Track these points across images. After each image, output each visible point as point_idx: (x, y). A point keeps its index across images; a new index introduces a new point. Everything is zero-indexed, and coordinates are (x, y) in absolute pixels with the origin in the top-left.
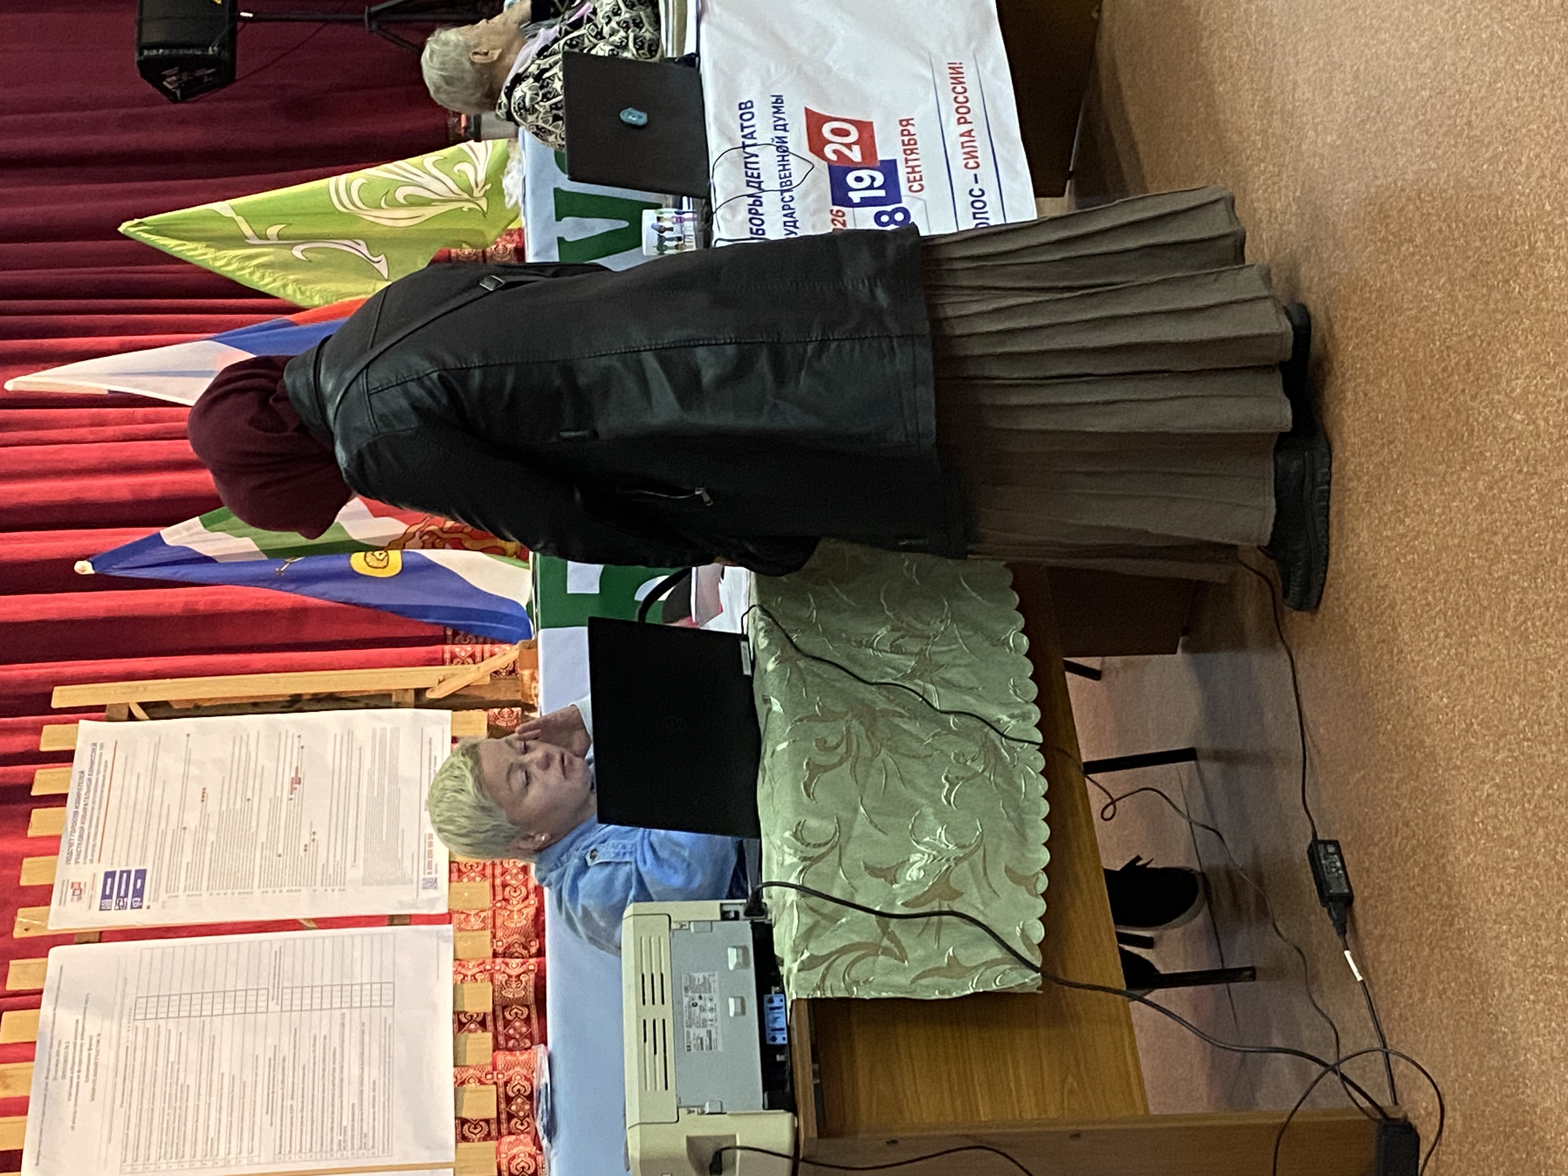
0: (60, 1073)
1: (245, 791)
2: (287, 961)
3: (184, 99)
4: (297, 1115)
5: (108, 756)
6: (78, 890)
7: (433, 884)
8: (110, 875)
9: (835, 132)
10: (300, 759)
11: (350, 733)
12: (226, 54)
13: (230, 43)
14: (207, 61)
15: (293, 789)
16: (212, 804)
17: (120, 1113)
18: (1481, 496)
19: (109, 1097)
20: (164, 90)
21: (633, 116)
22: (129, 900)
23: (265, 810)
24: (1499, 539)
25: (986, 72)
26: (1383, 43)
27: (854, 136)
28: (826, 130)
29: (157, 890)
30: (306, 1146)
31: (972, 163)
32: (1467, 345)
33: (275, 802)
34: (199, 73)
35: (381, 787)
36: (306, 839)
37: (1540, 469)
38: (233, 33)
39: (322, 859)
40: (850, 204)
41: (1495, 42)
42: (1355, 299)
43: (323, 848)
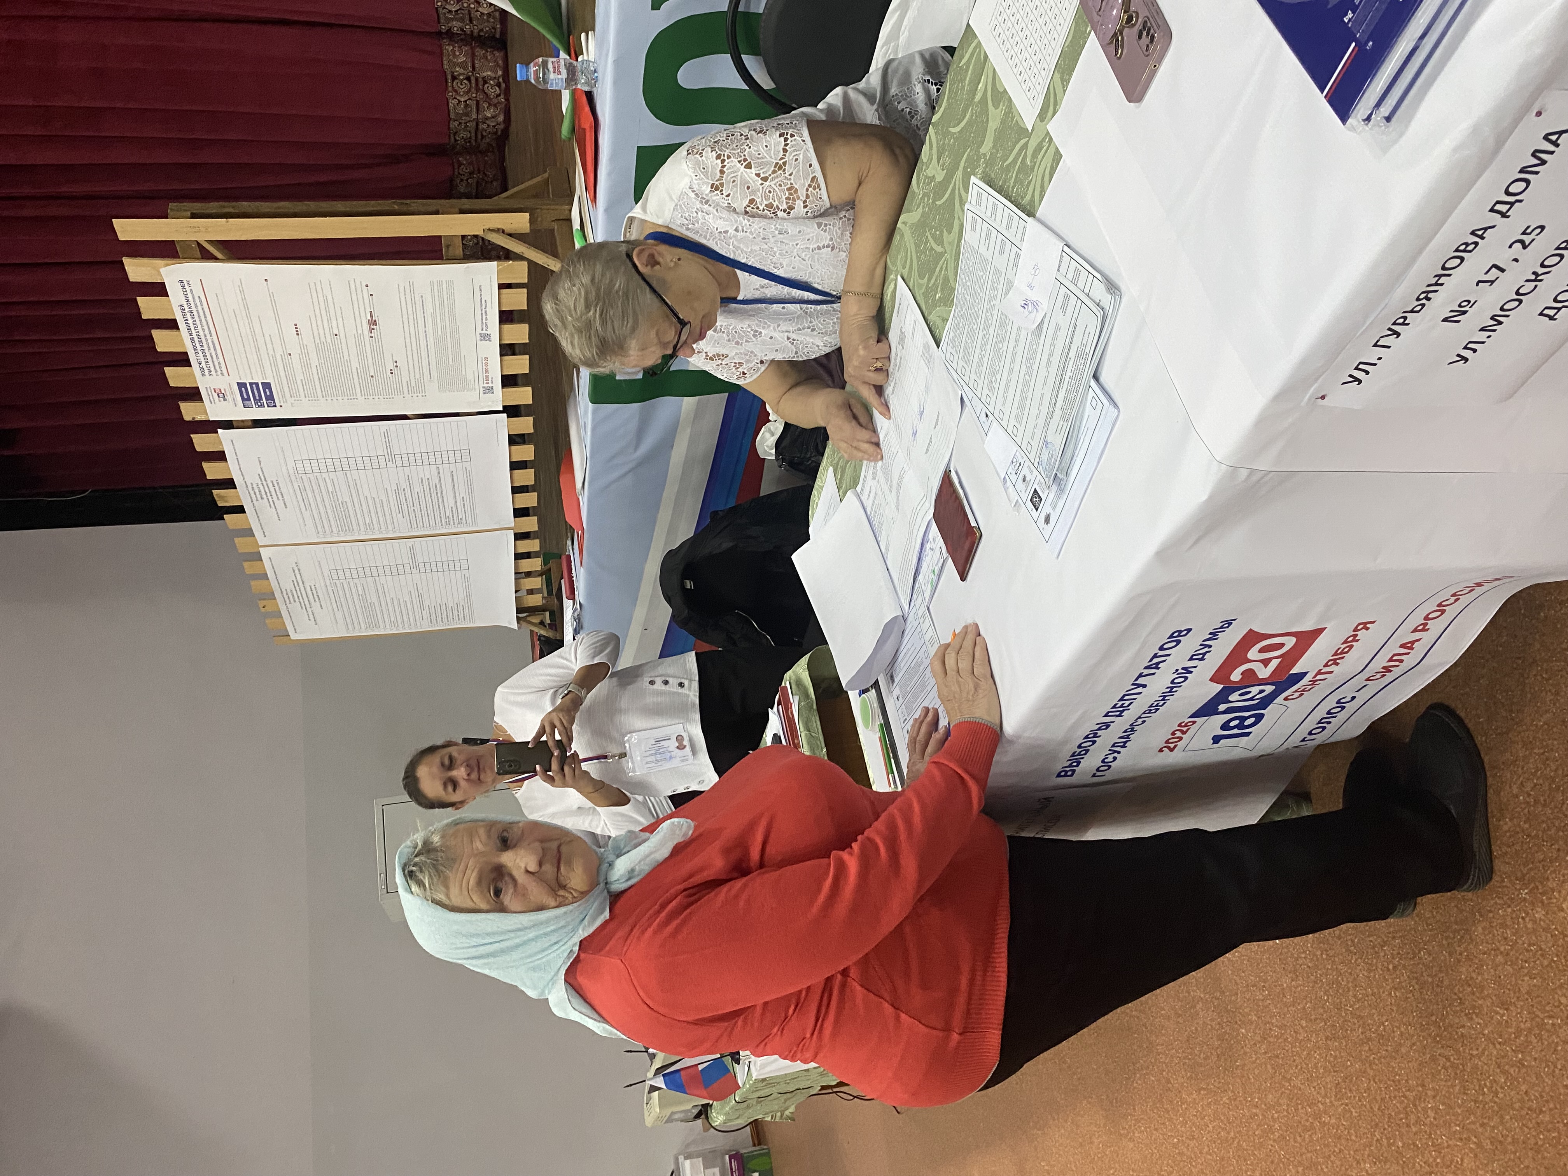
0: (259, 497)
1: (334, 330)
2: (394, 437)
4: (418, 513)
5: (198, 292)
6: (221, 393)
7: (491, 390)
8: (241, 384)
10: (372, 304)
11: (411, 285)
15: (374, 327)
16: (306, 338)
19: (296, 506)
22: (264, 400)
23: (352, 342)
29: (284, 396)
30: (427, 525)
33: (359, 338)
35: (443, 327)
36: (391, 366)
39: (405, 379)
43: (405, 373)
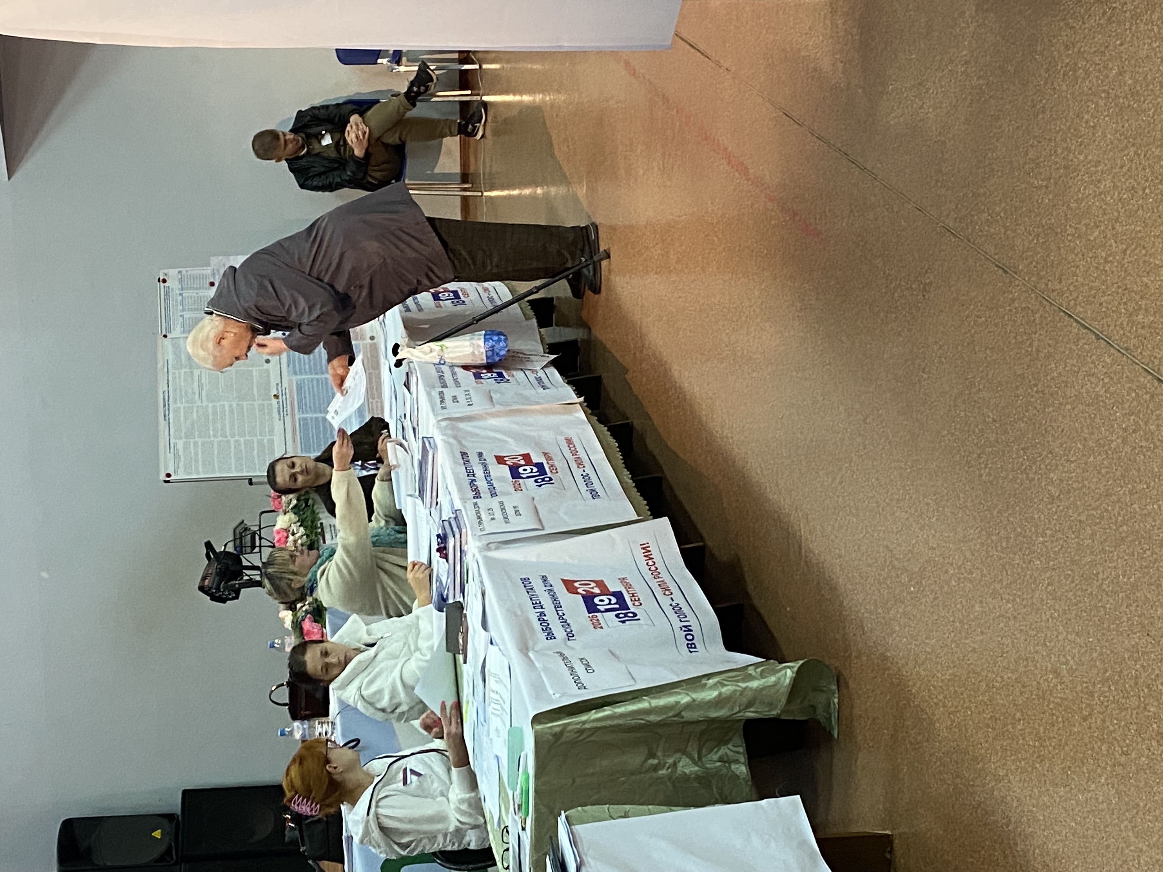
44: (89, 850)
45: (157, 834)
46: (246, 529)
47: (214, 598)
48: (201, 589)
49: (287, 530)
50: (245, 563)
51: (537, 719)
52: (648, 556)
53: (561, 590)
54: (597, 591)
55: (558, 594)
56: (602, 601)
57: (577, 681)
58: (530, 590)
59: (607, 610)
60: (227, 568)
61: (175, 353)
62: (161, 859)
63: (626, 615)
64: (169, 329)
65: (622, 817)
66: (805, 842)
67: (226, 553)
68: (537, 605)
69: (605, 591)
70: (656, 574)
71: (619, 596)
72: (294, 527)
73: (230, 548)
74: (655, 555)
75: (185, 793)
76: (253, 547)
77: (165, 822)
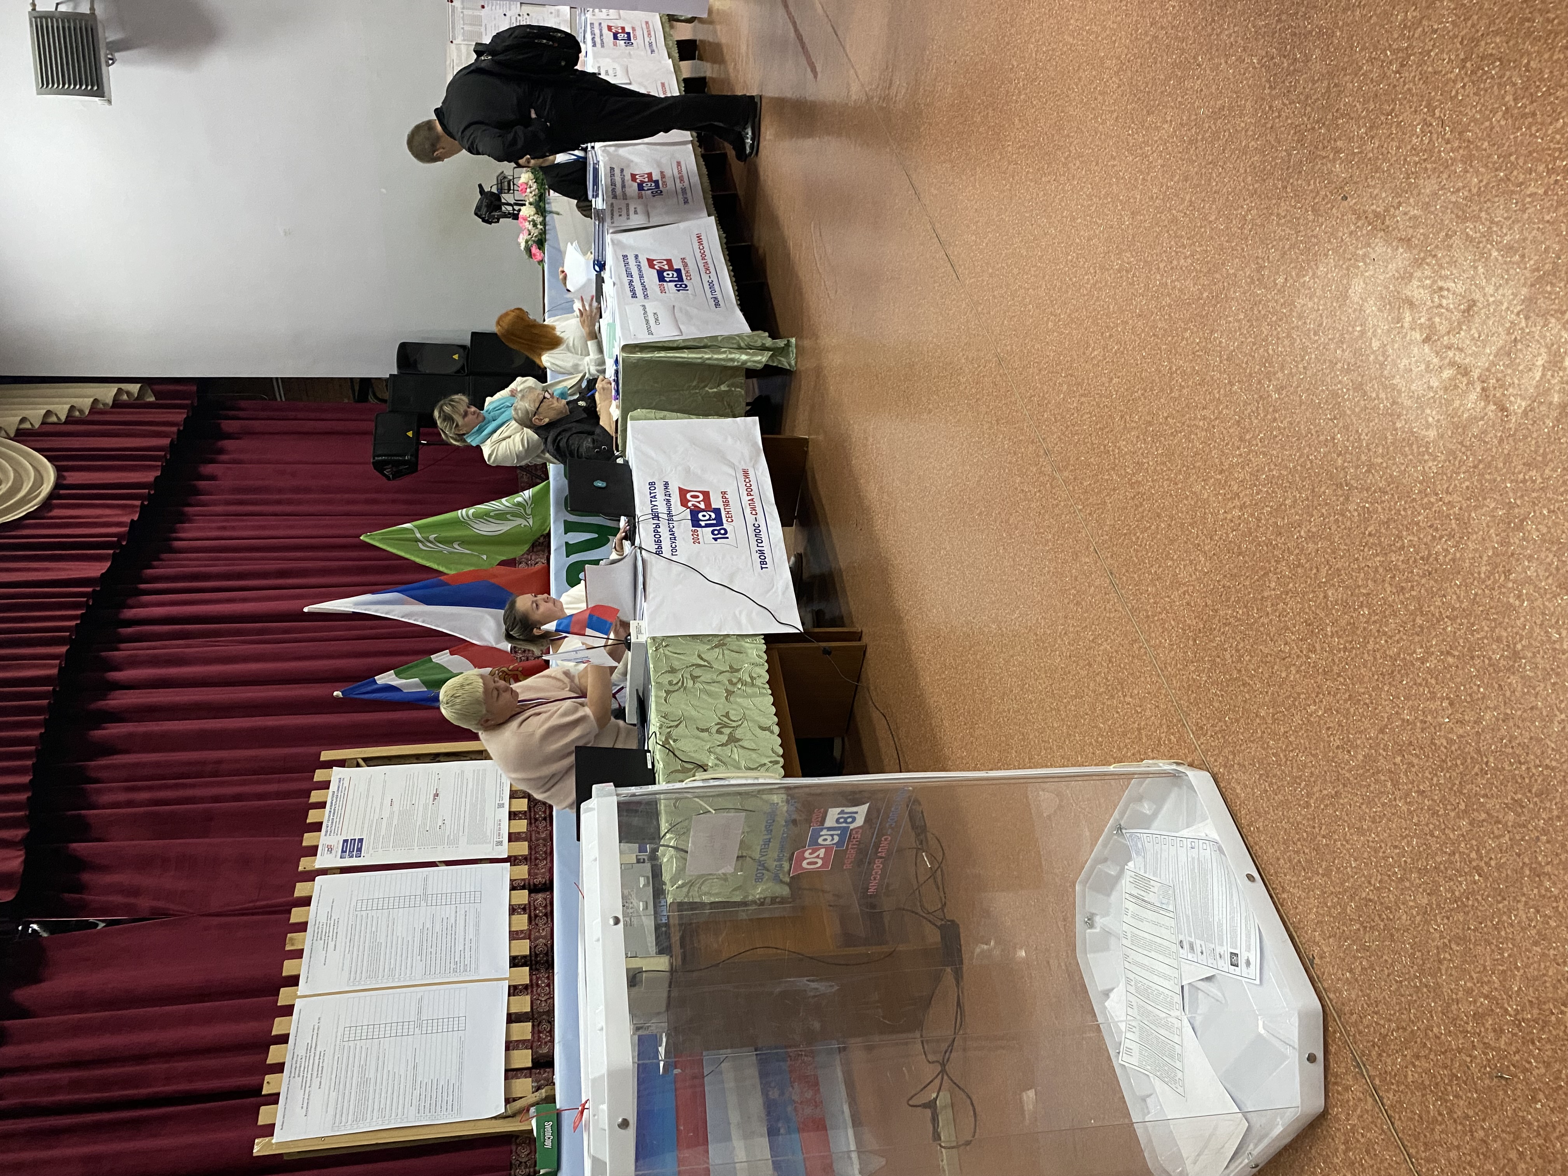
0: (319, 937)
1: (411, 800)
2: (430, 882)
3: (394, 478)
4: (433, 956)
5: (346, 784)
6: (330, 849)
7: (500, 843)
8: (345, 841)
9: (692, 496)
10: (438, 784)
11: (463, 772)
12: (413, 459)
13: (416, 455)
14: (405, 462)
15: (434, 799)
16: (396, 807)
17: (348, 956)
18: (978, 661)
19: (343, 950)
20: (385, 475)
21: (599, 484)
22: (355, 853)
23: (421, 809)
24: (987, 681)
25: (759, 474)
26: (931, 463)
27: (701, 497)
28: (688, 496)
29: (368, 848)
30: (438, 971)
31: (754, 512)
32: (970, 595)
33: (426, 806)
34: (401, 468)
35: (477, 798)
36: (440, 823)
37: (1004, 650)
38: (417, 450)
39: (447, 833)
40: (700, 526)
41: (980, 463)
42: (921, 574)
43: (448, 827)
44: (415, 361)
45: (456, 357)
46: (505, 178)
47: (484, 220)
48: (476, 214)
49: (527, 184)
50: (503, 201)
51: (625, 348)
52: (700, 243)
53: (645, 264)
54: (666, 267)
55: (643, 269)
56: (669, 275)
57: (649, 328)
58: (626, 264)
59: (670, 281)
60: (492, 202)
61: (458, 55)
62: (458, 372)
63: (681, 286)
64: (454, 37)
65: (661, 419)
66: (756, 443)
67: (492, 194)
68: (630, 275)
69: (671, 268)
70: (703, 257)
71: (678, 271)
72: (531, 183)
73: (494, 190)
74: (705, 242)
75: (474, 334)
76: (509, 189)
77: (461, 350)
